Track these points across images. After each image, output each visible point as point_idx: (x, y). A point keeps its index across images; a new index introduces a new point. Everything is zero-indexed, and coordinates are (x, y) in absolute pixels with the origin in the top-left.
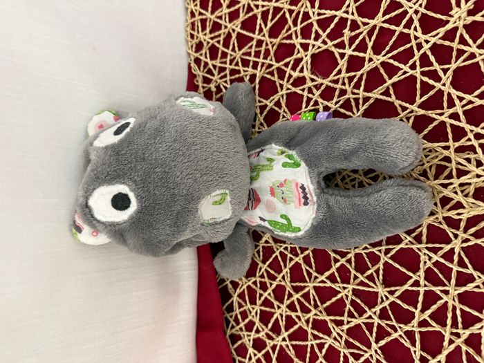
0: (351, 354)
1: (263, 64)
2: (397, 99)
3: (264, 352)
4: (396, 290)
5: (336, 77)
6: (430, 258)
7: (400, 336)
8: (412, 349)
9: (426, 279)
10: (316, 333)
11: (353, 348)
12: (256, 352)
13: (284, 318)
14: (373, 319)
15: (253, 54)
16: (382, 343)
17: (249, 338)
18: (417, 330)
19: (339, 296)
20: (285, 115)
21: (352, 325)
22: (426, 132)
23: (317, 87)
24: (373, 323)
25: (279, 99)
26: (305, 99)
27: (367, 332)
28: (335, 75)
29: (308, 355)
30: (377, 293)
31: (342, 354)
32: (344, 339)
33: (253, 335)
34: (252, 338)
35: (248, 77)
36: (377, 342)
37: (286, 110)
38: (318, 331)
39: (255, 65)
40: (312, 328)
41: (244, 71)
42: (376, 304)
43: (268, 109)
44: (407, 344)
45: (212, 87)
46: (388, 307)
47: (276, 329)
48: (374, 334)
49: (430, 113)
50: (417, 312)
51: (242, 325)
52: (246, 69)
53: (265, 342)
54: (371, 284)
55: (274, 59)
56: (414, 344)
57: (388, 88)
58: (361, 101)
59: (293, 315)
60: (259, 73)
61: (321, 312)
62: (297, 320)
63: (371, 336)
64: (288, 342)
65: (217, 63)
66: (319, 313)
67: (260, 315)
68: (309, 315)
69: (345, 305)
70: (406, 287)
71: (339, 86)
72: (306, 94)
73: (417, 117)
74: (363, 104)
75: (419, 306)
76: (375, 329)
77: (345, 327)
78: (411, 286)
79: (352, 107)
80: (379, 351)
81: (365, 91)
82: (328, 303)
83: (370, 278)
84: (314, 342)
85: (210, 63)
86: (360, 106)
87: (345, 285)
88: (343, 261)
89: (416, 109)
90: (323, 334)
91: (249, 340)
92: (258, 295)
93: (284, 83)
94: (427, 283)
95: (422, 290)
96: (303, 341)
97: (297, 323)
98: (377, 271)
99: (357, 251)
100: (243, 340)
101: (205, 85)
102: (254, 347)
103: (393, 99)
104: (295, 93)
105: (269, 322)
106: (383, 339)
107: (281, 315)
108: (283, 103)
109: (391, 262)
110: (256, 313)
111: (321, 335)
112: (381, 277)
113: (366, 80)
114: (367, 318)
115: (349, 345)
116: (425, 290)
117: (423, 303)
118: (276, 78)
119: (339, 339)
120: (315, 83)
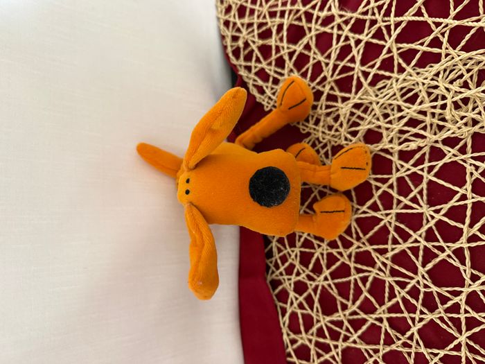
0: (398, 283)
1: (291, 11)
2: (429, 16)
3: (305, 295)
4: (442, 208)
5: (365, 9)
6: (477, 168)
7: (449, 256)
8: (462, 268)
9: (473, 191)
10: (359, 266)
11: (398, 276)
12: (297, 296)
13: (325, 256)
14: (419, 242)
15: (280, 5)
16: (430, 266)
17: (290, 282)
18: (466, 246)
19: (382, 224)
20: (315, 56)
21: (396, 251)
22: (463, 43)
23: (346, 22)
24: (419, 247)
25: (308, 42)
26: (335, 37)
27: (413, 257)
28: (364, 7)
29: (352, 292)
30: (422, 213)
31: (387, 284)
32: (388, 267)
33: (294, 278)
34: (292, 282)
35: (276, 28)
36: (424, 265)
37: (317, 51)
38: (362, 264)
39: (283, 14)
40: (355, 262)
41: (272, 22)
42: (421, 226)
43: (297, 53)
44: (456, 263)
45: (241, 43)
46: (434, 228)
47: (318, 269)
48: (420, 258)
49: (466, 22)
50: (465, 228)
51: (282, 269)
52: (274, 19)
53: (306, 284)
54: (414, 206)
55: (301, 5)
56: (463, 263)
57: (420, 8)
58: (392, 27)
59: (334, 252)
60: (286, 22)
61: (364, 244)
62: (339, 257)
63: (418, 260)
64: (330, 282)
65: (246, 20)
66: (361, 245)
67: (301, 257)
68: (351, 249)
69: (388, 232)
70: (452, 203)
71: (369, 17)
72: (335, 31)
73: (452, 30)
74: (395, 29)
75: (468, 221)
76: (421, 253)
77: (390, 254)
78: (458, 201)
79: (383, 35)
80: (426, 276)
81: (395, 16)
82: (371, 233)
83: (414, 200)
84: (357, 276)
85: (238, 22)
86: (392, 32)
87: (388, 212)
88: (384, 187)
89: (451, 21)
90: (367, 266)
91: (290, 285)
92: (297, 238)
93: (313, 25)
94: (474, 195)
95: (469, 202)
96: (345, 277)
97: (339, 260)
98: (421, 193)
99: (399, 175)
100: (284, 285)
101: (233, 44)
102: (296, 290)
103: (426, 18)
104: (325, 33)
105: (310, 263)
106: (430, 262)
107: (322, 254)
108: (313, 45)
109: (435, 179)
110: (296, 256)
111: (365, 268)
112: (425, 197)
113: (396, 6)
114: (412, 243)
115: (394, 273)
116: (473, 203)
117: (472, 216)
118: (304, 23)
119: (383, 269)
120: (344, 19)
